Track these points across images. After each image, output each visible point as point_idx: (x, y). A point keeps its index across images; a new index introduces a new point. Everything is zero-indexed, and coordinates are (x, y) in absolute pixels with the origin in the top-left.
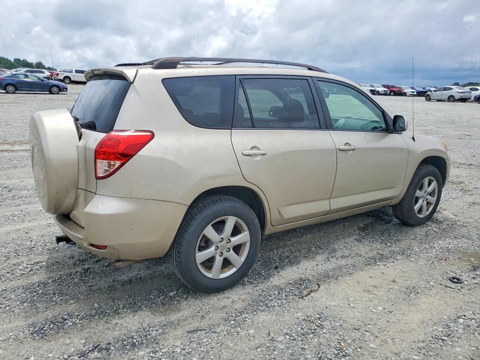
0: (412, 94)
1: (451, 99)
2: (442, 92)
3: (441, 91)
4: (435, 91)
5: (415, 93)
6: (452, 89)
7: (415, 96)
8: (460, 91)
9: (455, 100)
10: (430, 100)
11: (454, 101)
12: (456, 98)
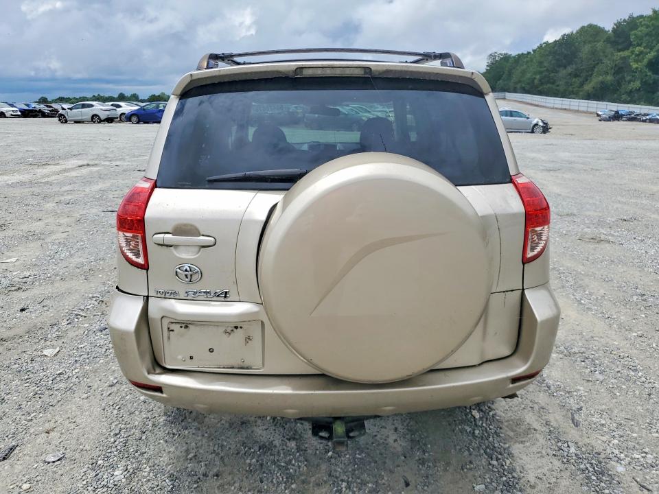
0: (14, 114)
1: (95, 119)
2: (80, 110)
3: (77, 108)
4: (71, 109)
5: (19, 113)
6: (92, 106)
7: (18, 116)
8: (104, 108)
9: (101, 121)
10: (66, 122)
11: (99, 122)
12: (103, 117)
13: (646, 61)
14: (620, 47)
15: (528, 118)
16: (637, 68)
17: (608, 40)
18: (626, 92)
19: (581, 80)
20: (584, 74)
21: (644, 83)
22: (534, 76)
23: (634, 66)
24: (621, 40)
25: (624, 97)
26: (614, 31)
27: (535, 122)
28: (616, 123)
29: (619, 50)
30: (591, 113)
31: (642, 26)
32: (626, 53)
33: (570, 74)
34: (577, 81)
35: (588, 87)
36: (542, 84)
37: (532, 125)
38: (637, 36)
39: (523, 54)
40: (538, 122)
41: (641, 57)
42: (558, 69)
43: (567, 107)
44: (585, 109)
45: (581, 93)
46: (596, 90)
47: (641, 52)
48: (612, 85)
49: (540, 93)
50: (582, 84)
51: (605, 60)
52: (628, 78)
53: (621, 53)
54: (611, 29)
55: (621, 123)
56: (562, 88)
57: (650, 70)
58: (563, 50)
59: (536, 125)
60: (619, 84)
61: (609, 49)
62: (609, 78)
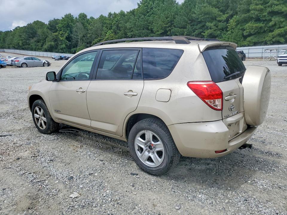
13: (65, 37)
14: (53, 31)
15: (40, 60)
16: (62, 40)
17: (48, 28)
18: (61, 49)
19: (41, 44)
20: (42, 41)
21: (66, 45)
22: (18, 42)
23: (61, 39)
24: (53, 28)
25: (60, 51)
26: (49, 24)
27: (44, 62)
28: (61, 61)
29: (54, 32)
30: (49, 57)
31: (60, 23)
32: (56, 34)
33: (36, 41)
34: (40, 44)
35: (45, 47)
36: (24, 45)
37: (43, 63)
38: (59, 28)
39: (8, 31)
40: (45, 62)
41: (62, 35)
42: (29, 39)
43: (38, 55)
44: (46, 56)
45: (43, 49)
46: (49, 48)
47: (62, 34)
48: (54, 46)
49: (23, 49)
50: (42, 46)
51: (49, 36)
52: (60, 43)
53: (54, 33)
54: (48, 24)
55: (63, 61)
56: (34, 47)
57: (67, 40)
58: (30, 31)
59: (45, 63)
60: (57, 46)
61: (50, 32)
62: (53, 43)
